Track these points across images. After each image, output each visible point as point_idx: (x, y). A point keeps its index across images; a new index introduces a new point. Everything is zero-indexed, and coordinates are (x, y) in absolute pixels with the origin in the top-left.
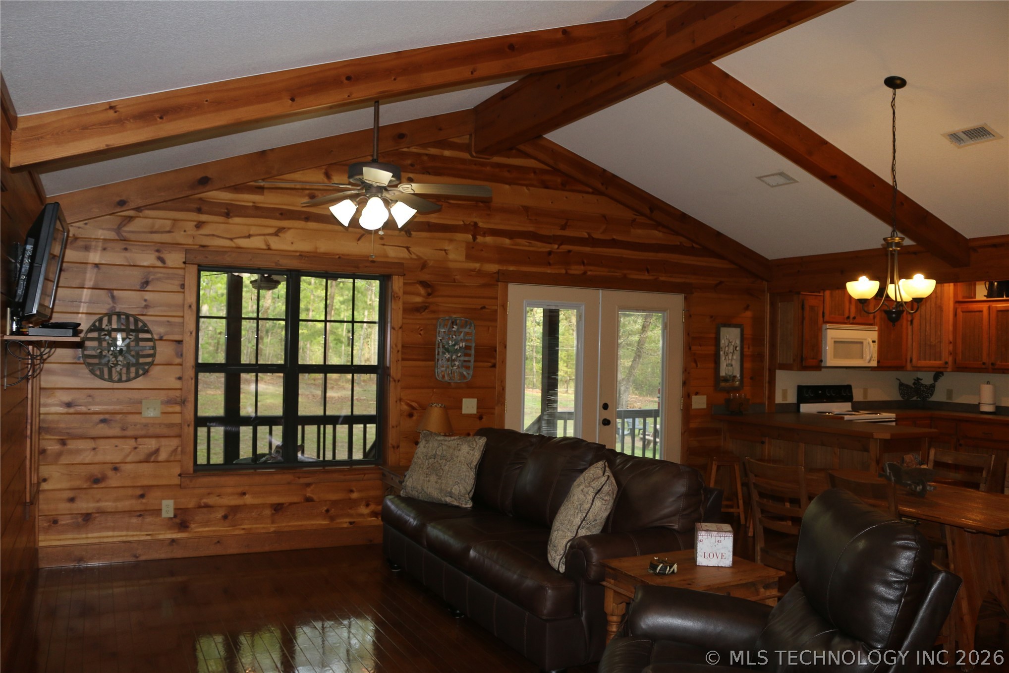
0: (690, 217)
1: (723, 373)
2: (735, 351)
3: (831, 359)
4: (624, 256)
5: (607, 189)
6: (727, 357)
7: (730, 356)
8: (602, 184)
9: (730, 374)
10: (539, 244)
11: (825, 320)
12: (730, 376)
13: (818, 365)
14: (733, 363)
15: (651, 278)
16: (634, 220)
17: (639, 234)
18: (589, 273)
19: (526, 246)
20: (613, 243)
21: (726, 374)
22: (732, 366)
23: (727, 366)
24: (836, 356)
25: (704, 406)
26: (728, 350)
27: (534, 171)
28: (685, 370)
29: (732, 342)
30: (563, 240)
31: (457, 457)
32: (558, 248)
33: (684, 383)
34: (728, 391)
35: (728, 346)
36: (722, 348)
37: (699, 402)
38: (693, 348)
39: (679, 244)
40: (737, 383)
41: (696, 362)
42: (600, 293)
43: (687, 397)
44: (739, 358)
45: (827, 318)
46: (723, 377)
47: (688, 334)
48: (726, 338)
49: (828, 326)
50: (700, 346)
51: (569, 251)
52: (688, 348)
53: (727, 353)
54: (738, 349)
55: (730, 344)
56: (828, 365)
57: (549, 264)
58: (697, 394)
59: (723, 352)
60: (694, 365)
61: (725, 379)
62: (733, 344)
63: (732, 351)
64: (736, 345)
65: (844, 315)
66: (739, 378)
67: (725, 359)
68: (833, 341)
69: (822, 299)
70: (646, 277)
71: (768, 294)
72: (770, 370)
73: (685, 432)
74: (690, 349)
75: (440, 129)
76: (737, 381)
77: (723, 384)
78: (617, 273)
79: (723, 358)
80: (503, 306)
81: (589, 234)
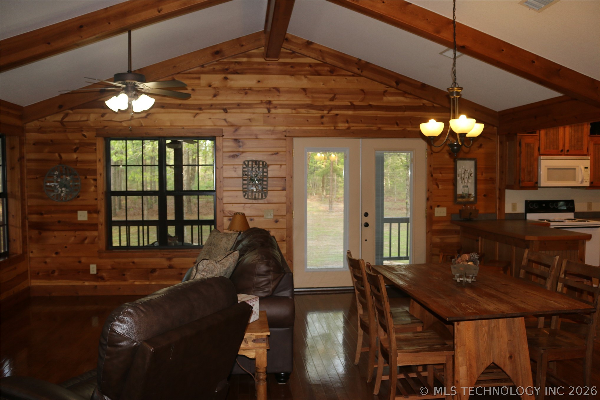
0: (428, 86)
1: (460, 191)
2: (470, 177)
3: (544, 182)
4: (378, 115)
5: (362, 72)
6: (463, 181)
7: (466, 180)
8: (358, 69)
9: (466, 192)
10: (314, 111)
11: (540, 153)
12: (466, 194)
13: (535, 186)
14: (469, 185)
15: (401, 129)
16: (385, 91)
17: (390, 100)
18: (352, 128)
19: (304, 113)
20: (370, 107)
21: (462, 193)
22: (467, 187)
23: (463, 187)
24: (549, 179)
25: (445, 215)
26: (464, 176)
27: (310, 65)
28: (428, 190)
29: (467, 170)
30: (331, 108)
31: (220, 245)
32: (328, 113)
33: (428, 199)
34: (466, 204)
35: (464, 173)
36: (459, 175)
37: (441, 212)
38: (434, 175)
39: (422, 105)
40: (472, 199)
41: (437, 185)
42: (360, 140)
43: (430, 209)
44: (473, 181)
45: (542, 151)
46: (460, 195)
47: (430, 166)
48: (462, 168)
49: (542, 157)
50: (441, 173)
51: (337, 115)
52: (431, 175)
53: (463, 178)
54: (472, 175)
55: (466, 172)
56: (542, 185)
57: (322, 123)
58: (438, 206)
59: (460, 177)
60: (436, 187)
61: (462, 196)
62: (468, 172)
63: (468, 177)
64: (471, 173)
65: (558, 149)
66: (474, 195)
67: (462, 182)
68: (546, 168)
69: (538, 138)
70: (396, 128)
71: (498, 136)
72: (500, 190)
73: (429, 232)
74: (432, 176)
75: (242, 46)
76: (472, 198)
77: (460, 200)
78: (373, 127)
79: (460, 182)
80: (289, 152)
81: (351, 103)
